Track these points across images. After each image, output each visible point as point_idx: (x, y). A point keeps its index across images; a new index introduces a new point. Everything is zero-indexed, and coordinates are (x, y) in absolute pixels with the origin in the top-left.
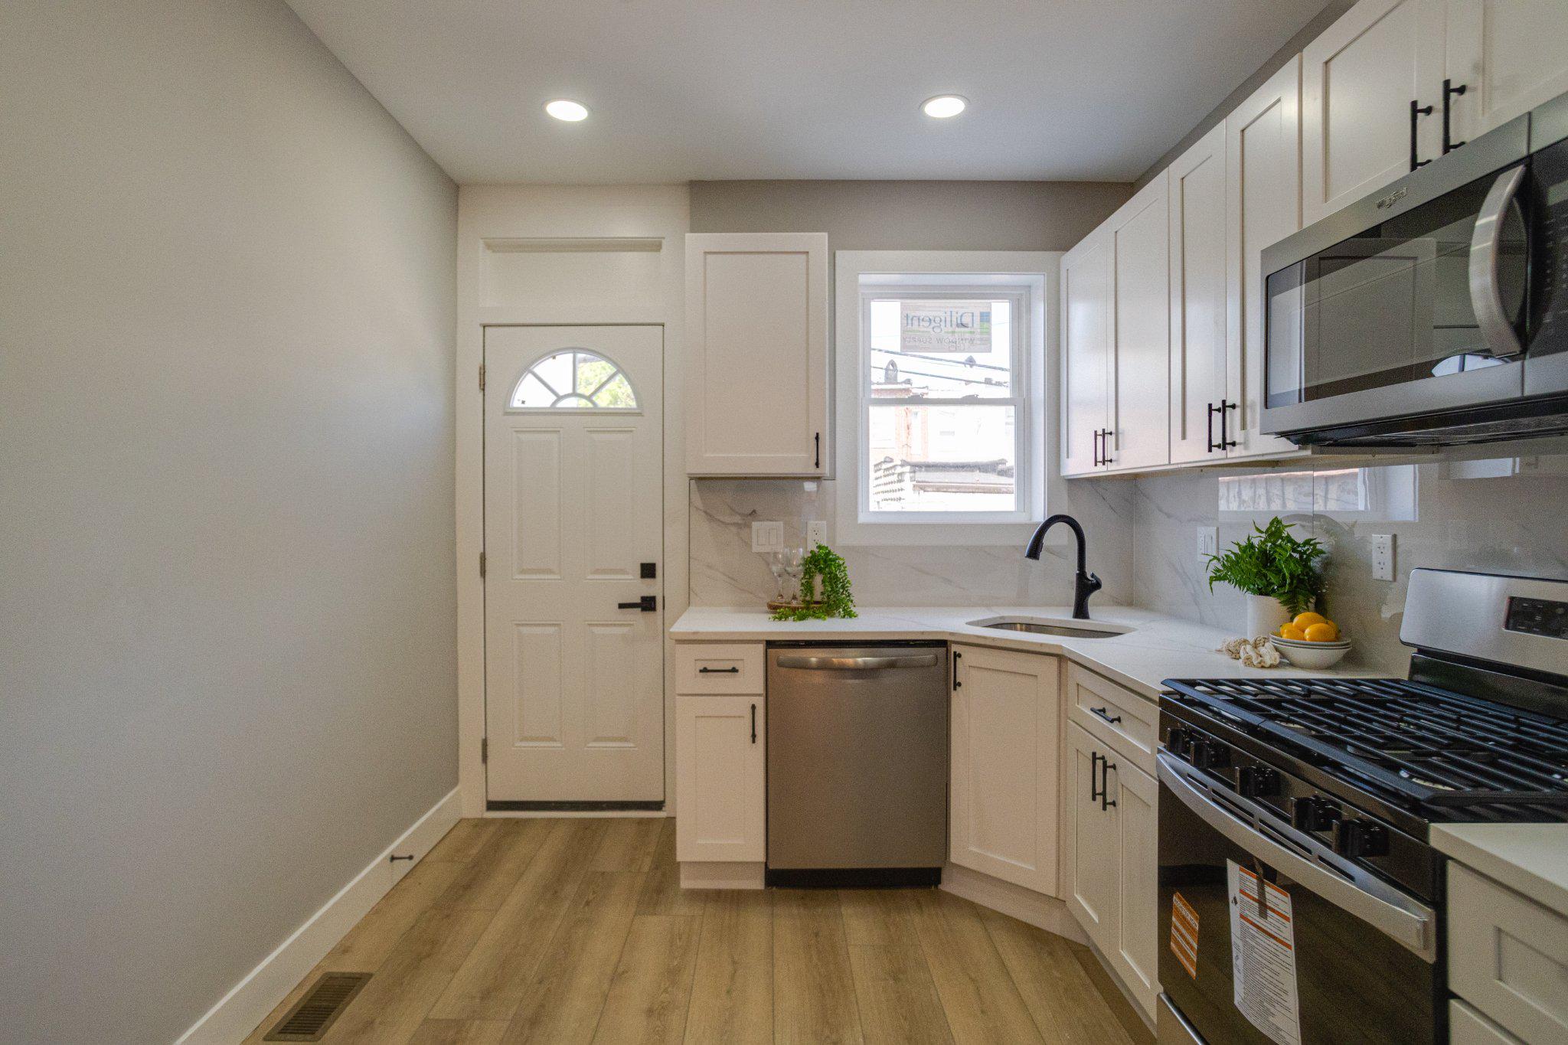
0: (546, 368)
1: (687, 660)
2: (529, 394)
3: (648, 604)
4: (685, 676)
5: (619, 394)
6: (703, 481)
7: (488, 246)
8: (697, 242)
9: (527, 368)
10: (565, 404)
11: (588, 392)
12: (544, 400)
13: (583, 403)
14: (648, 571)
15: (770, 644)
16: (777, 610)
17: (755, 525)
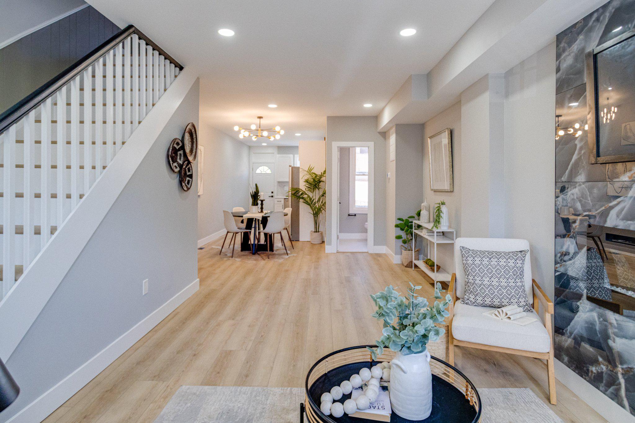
0: (260, 168)
1: (276, 200)
2: (258, 171)
3: (272, 196)
4: (276, 202)
5: (269, 171)
6: (279, 182)
7: (254, 153)
8: (278, 155)
9: (258, 168)
10: (262, 173)
11: (265, 171)
12: (260, 172)
13: (265, 173)
14: (272, 192)
15: (285, 199)
16: (286, 196)
17: (285, 187)
